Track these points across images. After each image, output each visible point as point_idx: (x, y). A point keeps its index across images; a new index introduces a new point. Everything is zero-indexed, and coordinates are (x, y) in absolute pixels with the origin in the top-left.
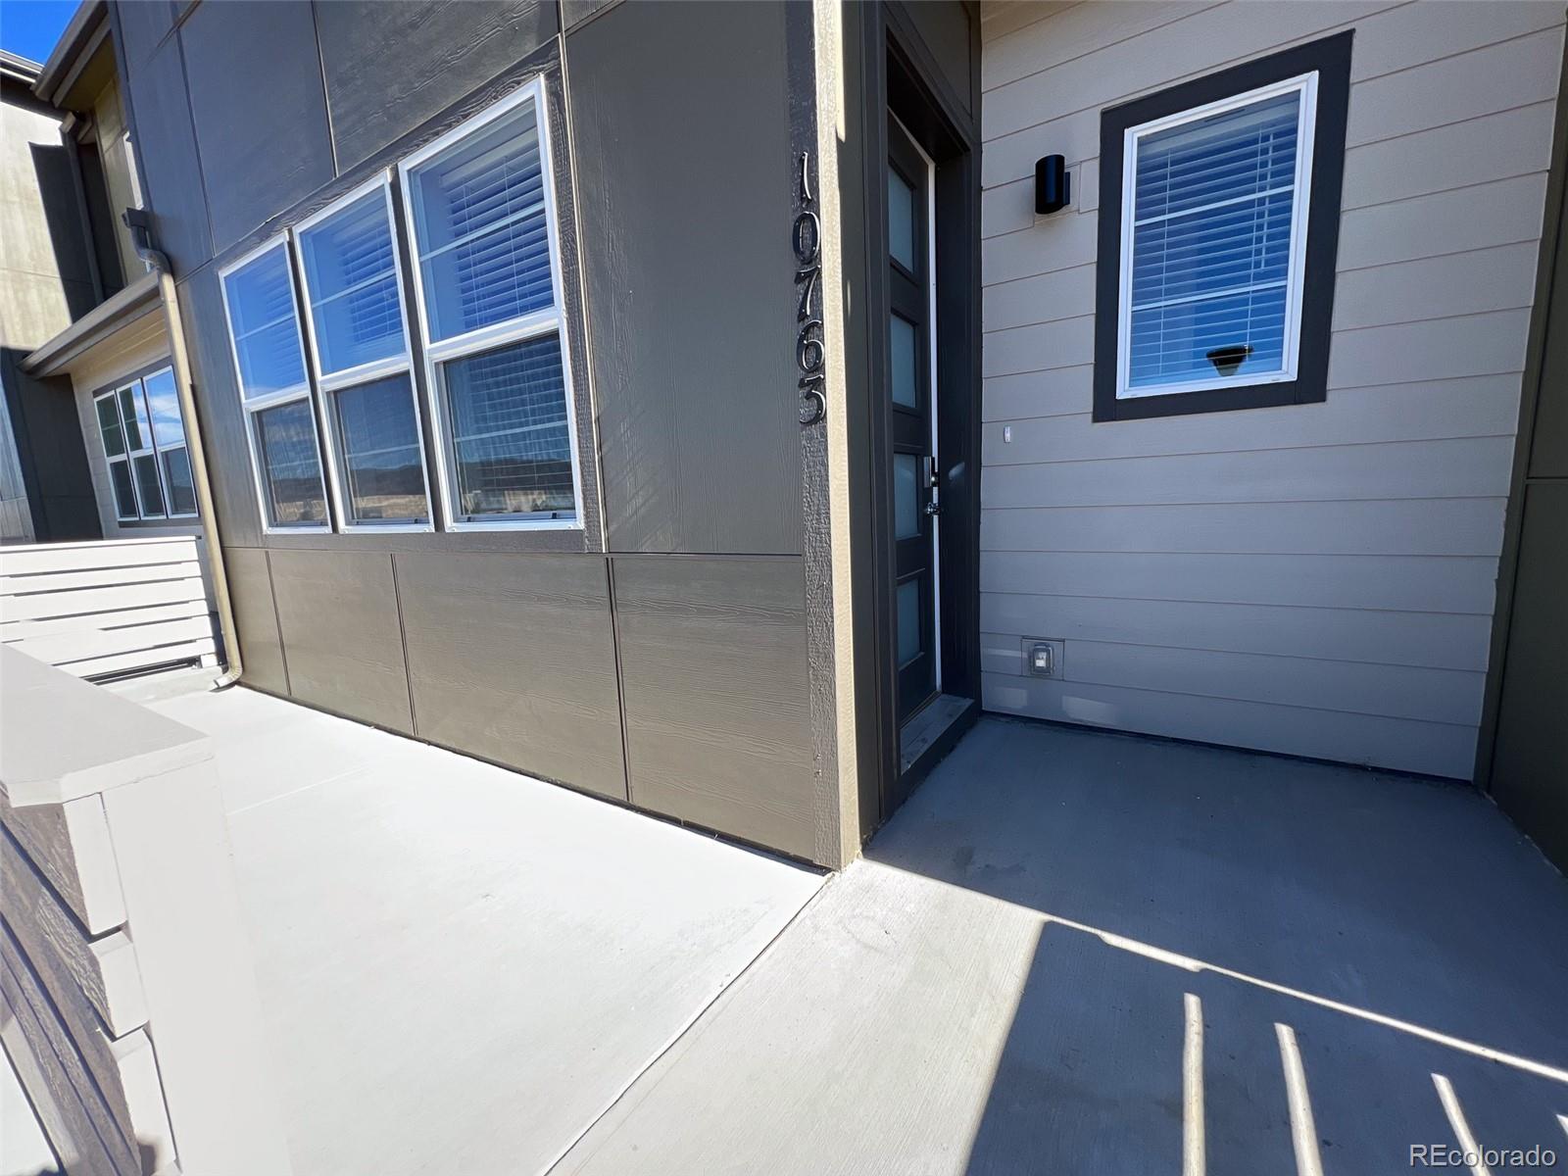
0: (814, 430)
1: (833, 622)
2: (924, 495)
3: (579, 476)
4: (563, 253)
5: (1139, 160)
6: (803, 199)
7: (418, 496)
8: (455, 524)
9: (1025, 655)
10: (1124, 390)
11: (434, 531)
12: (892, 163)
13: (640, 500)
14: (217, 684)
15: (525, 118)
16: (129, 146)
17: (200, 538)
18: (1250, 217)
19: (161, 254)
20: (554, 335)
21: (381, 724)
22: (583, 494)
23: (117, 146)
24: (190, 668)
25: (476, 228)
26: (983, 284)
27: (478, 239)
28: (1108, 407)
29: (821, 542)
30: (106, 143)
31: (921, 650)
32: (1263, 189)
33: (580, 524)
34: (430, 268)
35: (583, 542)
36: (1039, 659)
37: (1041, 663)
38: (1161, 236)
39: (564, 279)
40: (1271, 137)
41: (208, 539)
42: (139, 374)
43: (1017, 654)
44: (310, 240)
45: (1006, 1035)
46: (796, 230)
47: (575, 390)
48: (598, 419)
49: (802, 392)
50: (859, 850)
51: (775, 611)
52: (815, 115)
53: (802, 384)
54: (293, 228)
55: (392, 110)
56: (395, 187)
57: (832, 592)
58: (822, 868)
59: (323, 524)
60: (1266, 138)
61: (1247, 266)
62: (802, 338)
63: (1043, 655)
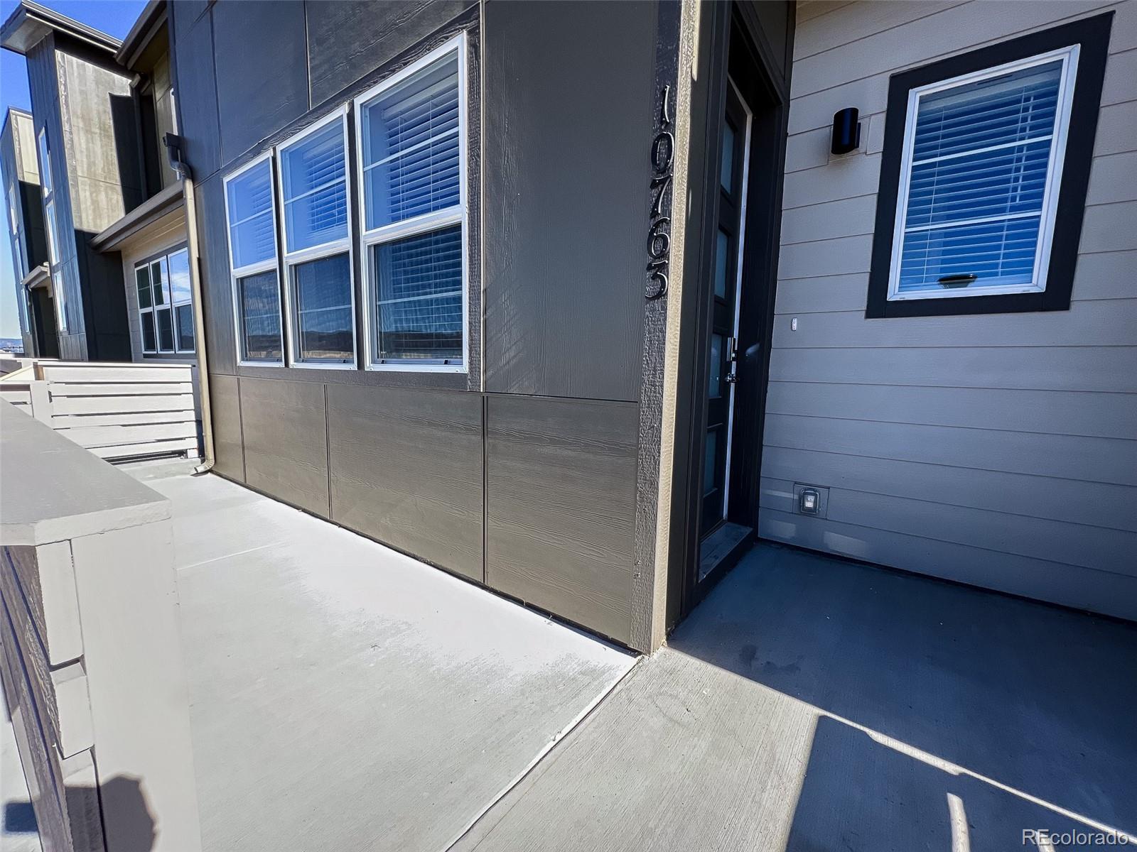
0: (657, 304)
1: (659, 456)
2: (725, 368)
3: (468, 334)
4: (469, 165)
5: (919, 115)
6: (662, 122)
8: (372, 365)
9: (796, 497)
10: (894, 294)
11: (357, 369)
12: (727, 118)
13: (512, 353)
14: (196, 470)
15: (450, 65)
16: (172, 97)
17: (194, 366)
18: (1010, 161)
19: (186, 166)
20: (457, 227)
21: (306, 508)
22: (469, 346)
23: (165, 96)
24: (179, 458)
25: (407, 147)
26: (783, 208)
28: (879, 306)
29: (655, 392)
30: (158, 95)
31: (714, 487)
32: (1022, 139)
33: (464, 368)
34: (371, 177)
35: (466, 384)
36: (808, 501)
37: (809, 504)
38: (932, 175)
39: (469, 184)
40: (1032, 99)
41: (199, 367)
42: (166, 252)
43: (789, 495)
44: (288, 157)
46: (655, 146)
47: (470, 269)
48: (485, 290)
49: (649, 274)
50: (664, 640)
51: (612, 445)
52: (677, 58)
53: (650, 268)
54: (277, 147)
55: (353, 61)
56: (351, 116)
57: (660, 432)
58: (634, 651)
59: (279, 360)
60: (1027, 99)
61: (1005, 200)
62: (653, 231)
63: (811, 498)
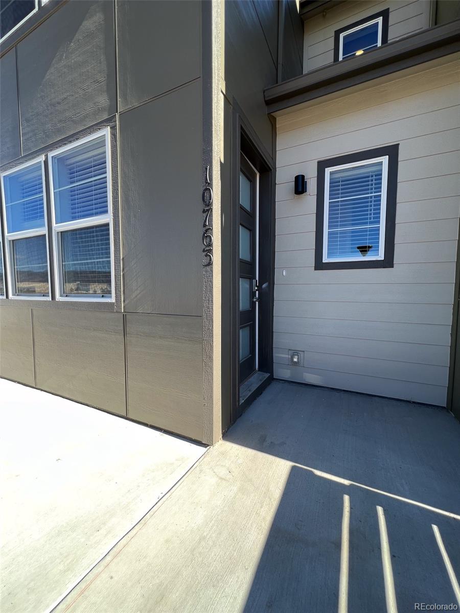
0: (208, 268)
1: (213, 343)
2: (253, 294)
3: (114, 280)
4: (113, 194)
5: (330, 179)
6: (206, 183)
7: (45, 284)
8: (60, 298)
9: (290, 357)
10: (325, 259)
11: (51, 300)
12: (242, 170)
13: (139, 292)
15: (101, 143)
18: (368, 202)
20: (107, 225)
21: (20, 381)
22: (115, 288)
25: (79, 181)
26: (276, 218)
27: (80, 185)
28: (320, 265)
29: (209, 311)
31: (250, 354)
32: (372, 193)
33: (113, 300)
34: (59, 195)
35: (113, 307)
37: (295, 360)
38: (338, 206)
39: (113, 204)
40: (374, 176)
43: (287, 356)
44: (7, 179)
45: (274, 516)
46: (204, 194)
47: (115, 247)
48: (123, 259)
49: (204, 254)
50: (221, 436)
51: (191, 338)
52: (212, 153)
53: (204, 251)
55: (48, 133)
56: (46, 162)
57: (213, 331)
58: (205, 444)
59: (2, 294)
60: (372, 176)
61: (367, 219)
62: (204, 233)
63: (296, 357)
